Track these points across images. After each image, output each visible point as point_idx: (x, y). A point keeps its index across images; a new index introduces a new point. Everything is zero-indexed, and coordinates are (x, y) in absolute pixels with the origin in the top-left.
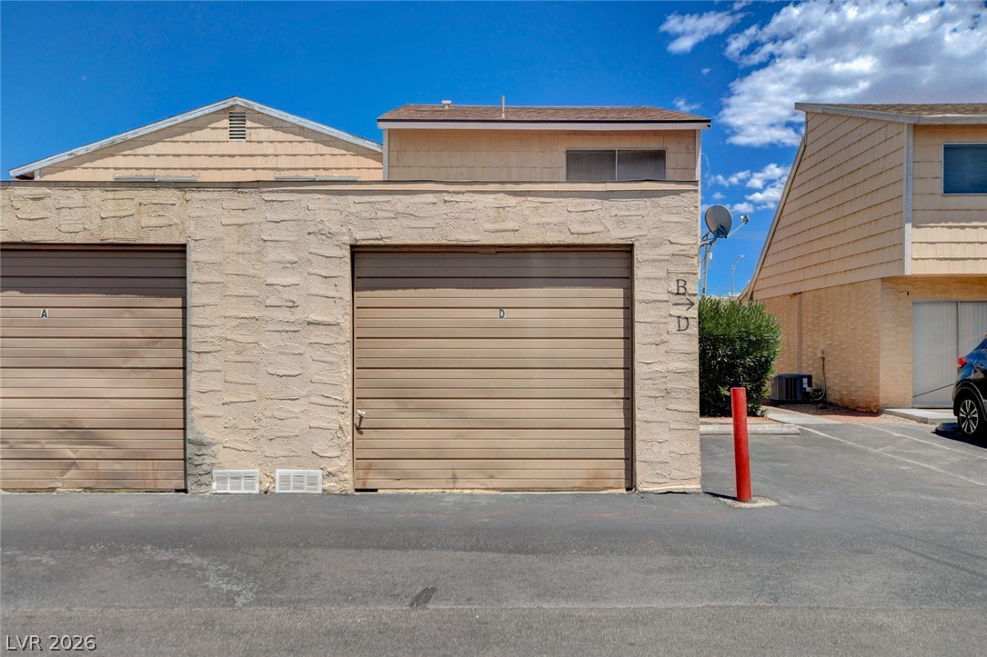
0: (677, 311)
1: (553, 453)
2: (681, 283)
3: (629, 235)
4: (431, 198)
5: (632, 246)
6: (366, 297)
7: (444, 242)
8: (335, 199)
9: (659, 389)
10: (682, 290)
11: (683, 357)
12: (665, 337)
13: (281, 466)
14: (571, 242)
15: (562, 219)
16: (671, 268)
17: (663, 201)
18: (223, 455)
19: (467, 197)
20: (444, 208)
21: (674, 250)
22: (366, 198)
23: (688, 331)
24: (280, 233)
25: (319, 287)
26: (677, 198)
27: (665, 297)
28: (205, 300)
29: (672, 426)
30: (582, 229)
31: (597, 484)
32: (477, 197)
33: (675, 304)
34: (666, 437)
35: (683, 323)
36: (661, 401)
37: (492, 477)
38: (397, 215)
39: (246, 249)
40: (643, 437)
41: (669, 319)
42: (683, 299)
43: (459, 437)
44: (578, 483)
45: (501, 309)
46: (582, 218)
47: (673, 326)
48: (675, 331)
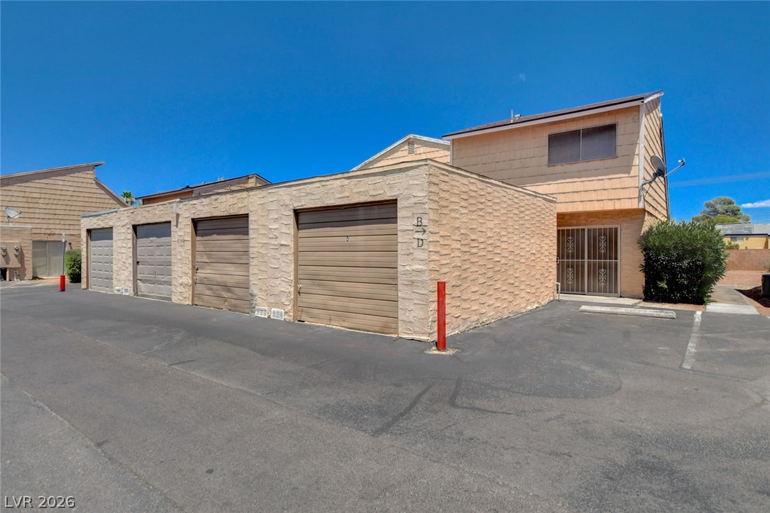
0: (417, 236)
1: (368, 312)
2: (419, 219)
3: (396, 194)
4: (318, 185)
5: (396, 200)
6: (303, 233)
7: (323, 205)
8: (288, 189)
9: (409, 281)
10: (420, 224)
11: (420, 262)
12: (412, 251)
13: (273, 307)
14: (369, 200)
15: (366, 189)
16: (415, 211)
17: (410, 173)
18: (259, 301)
19: (330, 183)
20: (322, 189)
21: (415, 200)
22: (298, 188)
23: (423, 247)
24: (273, 207)
25: (284, 230)
26: (417, 170)
27: (411, 228)
28: (255, 236)
29: (415, 302)
30: (375, 193)
31: (386, 330)
32: (334, 182)
33: (417, 232)
34: (412, 308)
35: (420, 242)
36: (409, 287)
37: (344, 321)
38: (308, 194)
39: (263, 214)
40: (402, 307)
41: (414, 240)
42: (420, 229)
43: (332, 300)
44: (377, 329)
45: (347, 236)
46: (374, 187)
47: (415, 245)
48: (416, 247)
